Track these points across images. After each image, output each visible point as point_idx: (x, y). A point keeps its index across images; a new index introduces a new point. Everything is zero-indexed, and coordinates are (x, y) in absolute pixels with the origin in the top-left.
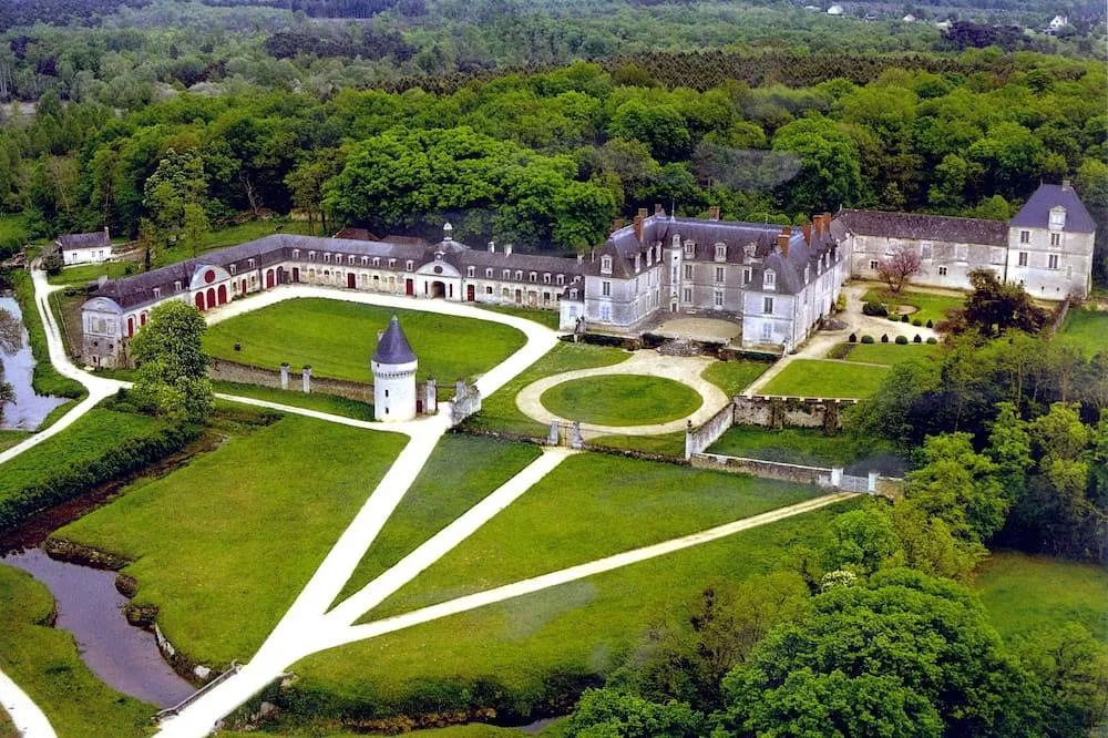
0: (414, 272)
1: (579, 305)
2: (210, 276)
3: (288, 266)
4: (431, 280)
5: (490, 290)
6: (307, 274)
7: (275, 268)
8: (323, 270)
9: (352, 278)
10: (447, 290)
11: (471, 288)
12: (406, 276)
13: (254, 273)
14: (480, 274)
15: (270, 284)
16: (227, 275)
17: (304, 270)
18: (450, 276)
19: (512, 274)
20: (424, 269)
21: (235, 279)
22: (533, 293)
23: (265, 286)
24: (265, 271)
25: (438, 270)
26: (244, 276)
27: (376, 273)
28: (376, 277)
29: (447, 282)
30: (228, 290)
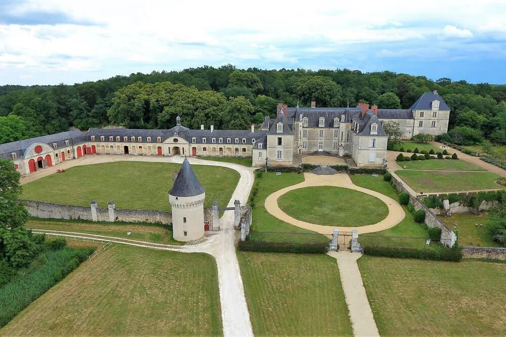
0: (162, 142)
1: (264, 152)
2: (38, 149)
3: (89, 145)
4: (172, 146)
5: (205, 149)
6: (100, 148)
7: (81, 146)
8: (109, 145)
9: (126, 149)
10: (181, 151)
11: (194, 149)
12: (158, 145)
13: (69, 148)
14: (199, 141)
15: (79, 155)
16: (51, 149)
17: (98, 146)
18: (182, 143)
19: (217, 140)
20: (168, 141)
21: (57, 152)
22: (229, 149)
23: (76, 156)
24: (75, 147)
25: (176, 140)
26: (63, 150)
27: (140, 144)
28: (140, 147)
29: (181, 147)
30: (53, 158)
